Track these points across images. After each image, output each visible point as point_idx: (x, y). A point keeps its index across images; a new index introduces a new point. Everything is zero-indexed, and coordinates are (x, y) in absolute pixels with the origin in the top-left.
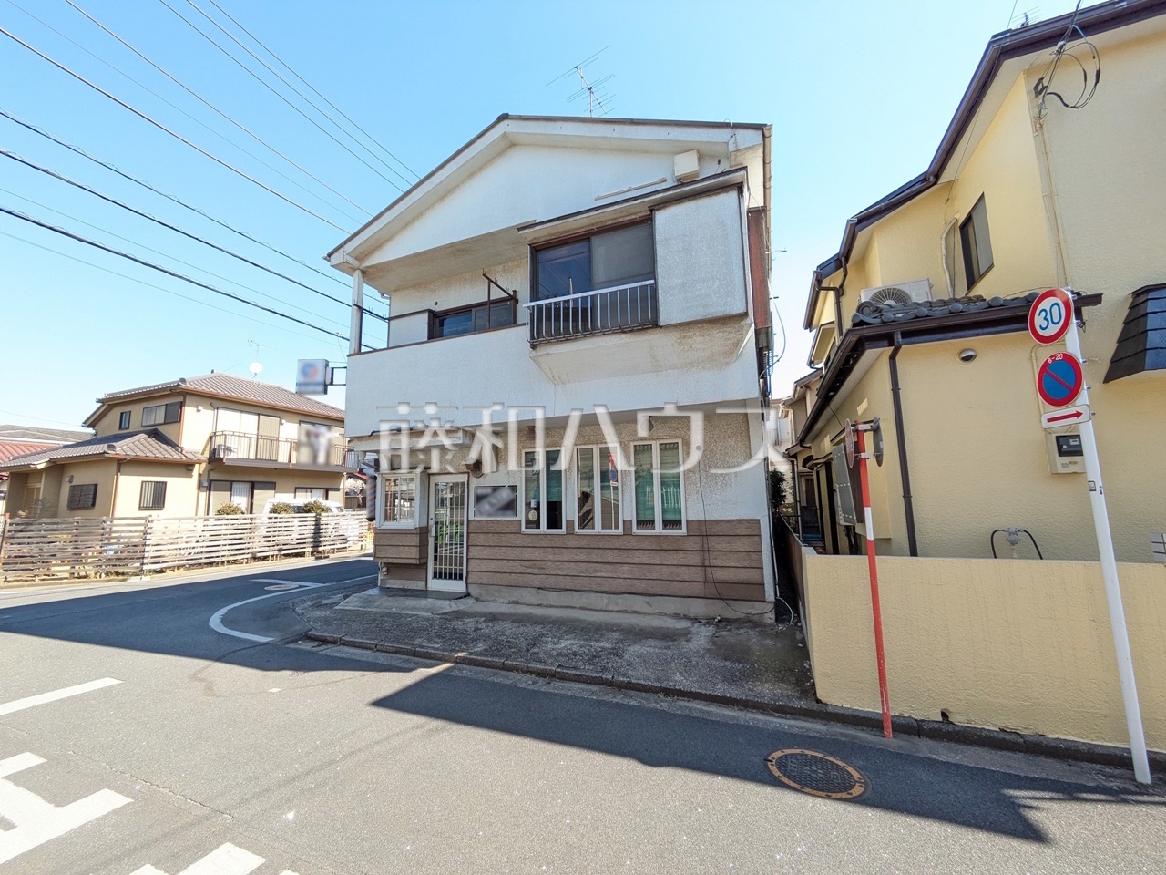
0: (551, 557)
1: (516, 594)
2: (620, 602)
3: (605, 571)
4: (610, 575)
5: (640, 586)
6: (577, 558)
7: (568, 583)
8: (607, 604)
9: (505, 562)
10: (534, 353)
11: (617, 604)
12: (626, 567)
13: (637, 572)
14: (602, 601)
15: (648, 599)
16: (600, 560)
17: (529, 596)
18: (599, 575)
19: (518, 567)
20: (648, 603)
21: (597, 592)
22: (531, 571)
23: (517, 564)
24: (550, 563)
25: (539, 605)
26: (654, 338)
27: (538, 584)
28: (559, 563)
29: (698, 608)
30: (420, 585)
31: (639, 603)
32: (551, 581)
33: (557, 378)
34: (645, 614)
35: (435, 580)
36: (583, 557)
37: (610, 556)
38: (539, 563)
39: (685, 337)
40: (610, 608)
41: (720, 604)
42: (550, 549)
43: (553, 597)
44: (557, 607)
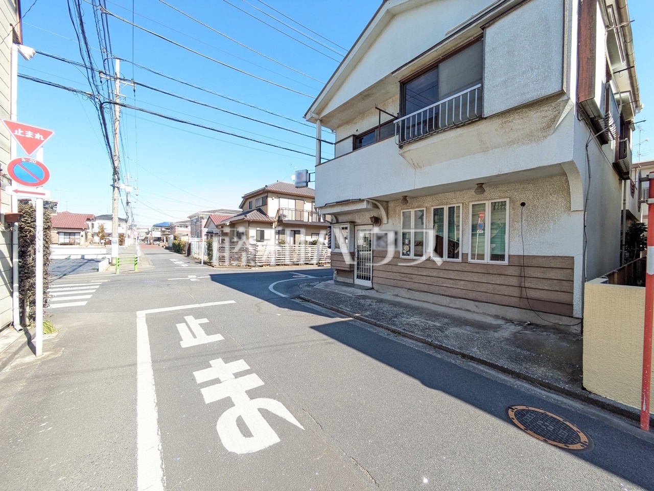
0: (416, 273)
1: (397, 291)
2: (457, 302)
3: (448, 283)
4: (452, 286)
5: (472, 295)
6: (431, 274)
7: (425, 288)
8: (449, 303)
9: (391, 273)
10: (401, 151)
11: (455, 304)
12: (462, 283)
13: (470, 286)
14: (446, 301)
15: (477, 303)
16: (446, 277)
17: (404, 293)
18: (445, 285)
19: (398, 276)
20: (476, 306)
21: (443, 295)
22: (405, 279)
23: (398, 274)
24: (416, 276)
25: (409, 298)
26: (482, 127)
27: (408, 287)
28: (420, 277)
29: (513, 313)
30: (350, 281)
31: (471, 305)
32: (416, 286)
33: (416, 165)
34: (474, 312)
35: (358, 279)
36: (435, 274)
37: (452, 275)
38: (409, 275)
39: (505, 122)
40: (451, 306)
41: (532, 314)
42: (416, 268)
43: (417, 295)
44: (419, 301)
